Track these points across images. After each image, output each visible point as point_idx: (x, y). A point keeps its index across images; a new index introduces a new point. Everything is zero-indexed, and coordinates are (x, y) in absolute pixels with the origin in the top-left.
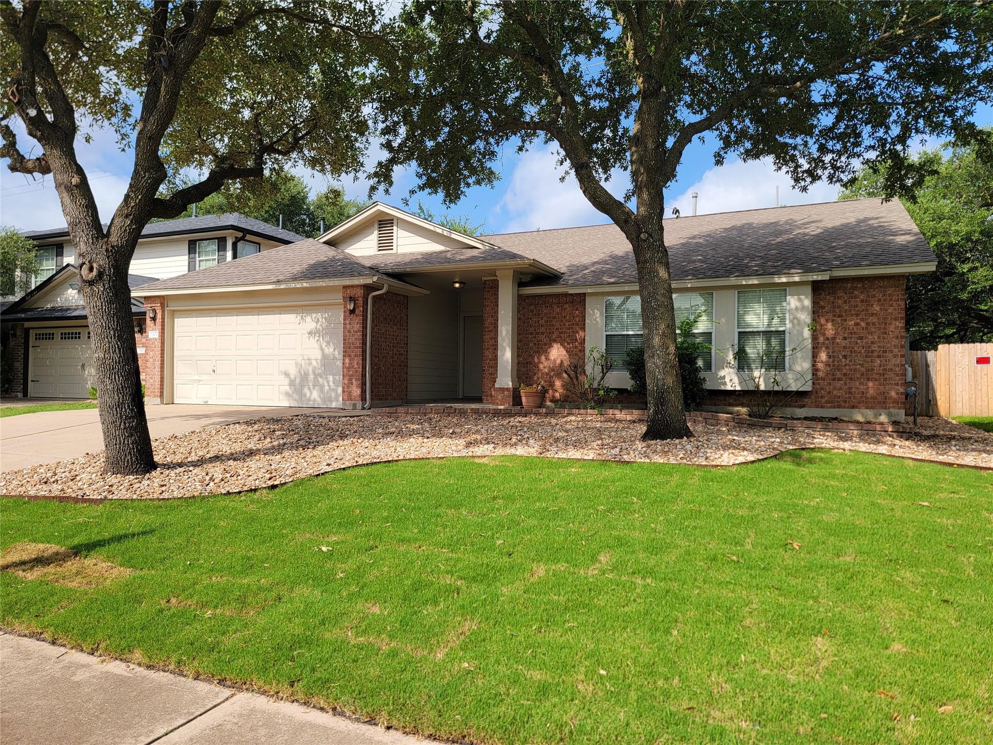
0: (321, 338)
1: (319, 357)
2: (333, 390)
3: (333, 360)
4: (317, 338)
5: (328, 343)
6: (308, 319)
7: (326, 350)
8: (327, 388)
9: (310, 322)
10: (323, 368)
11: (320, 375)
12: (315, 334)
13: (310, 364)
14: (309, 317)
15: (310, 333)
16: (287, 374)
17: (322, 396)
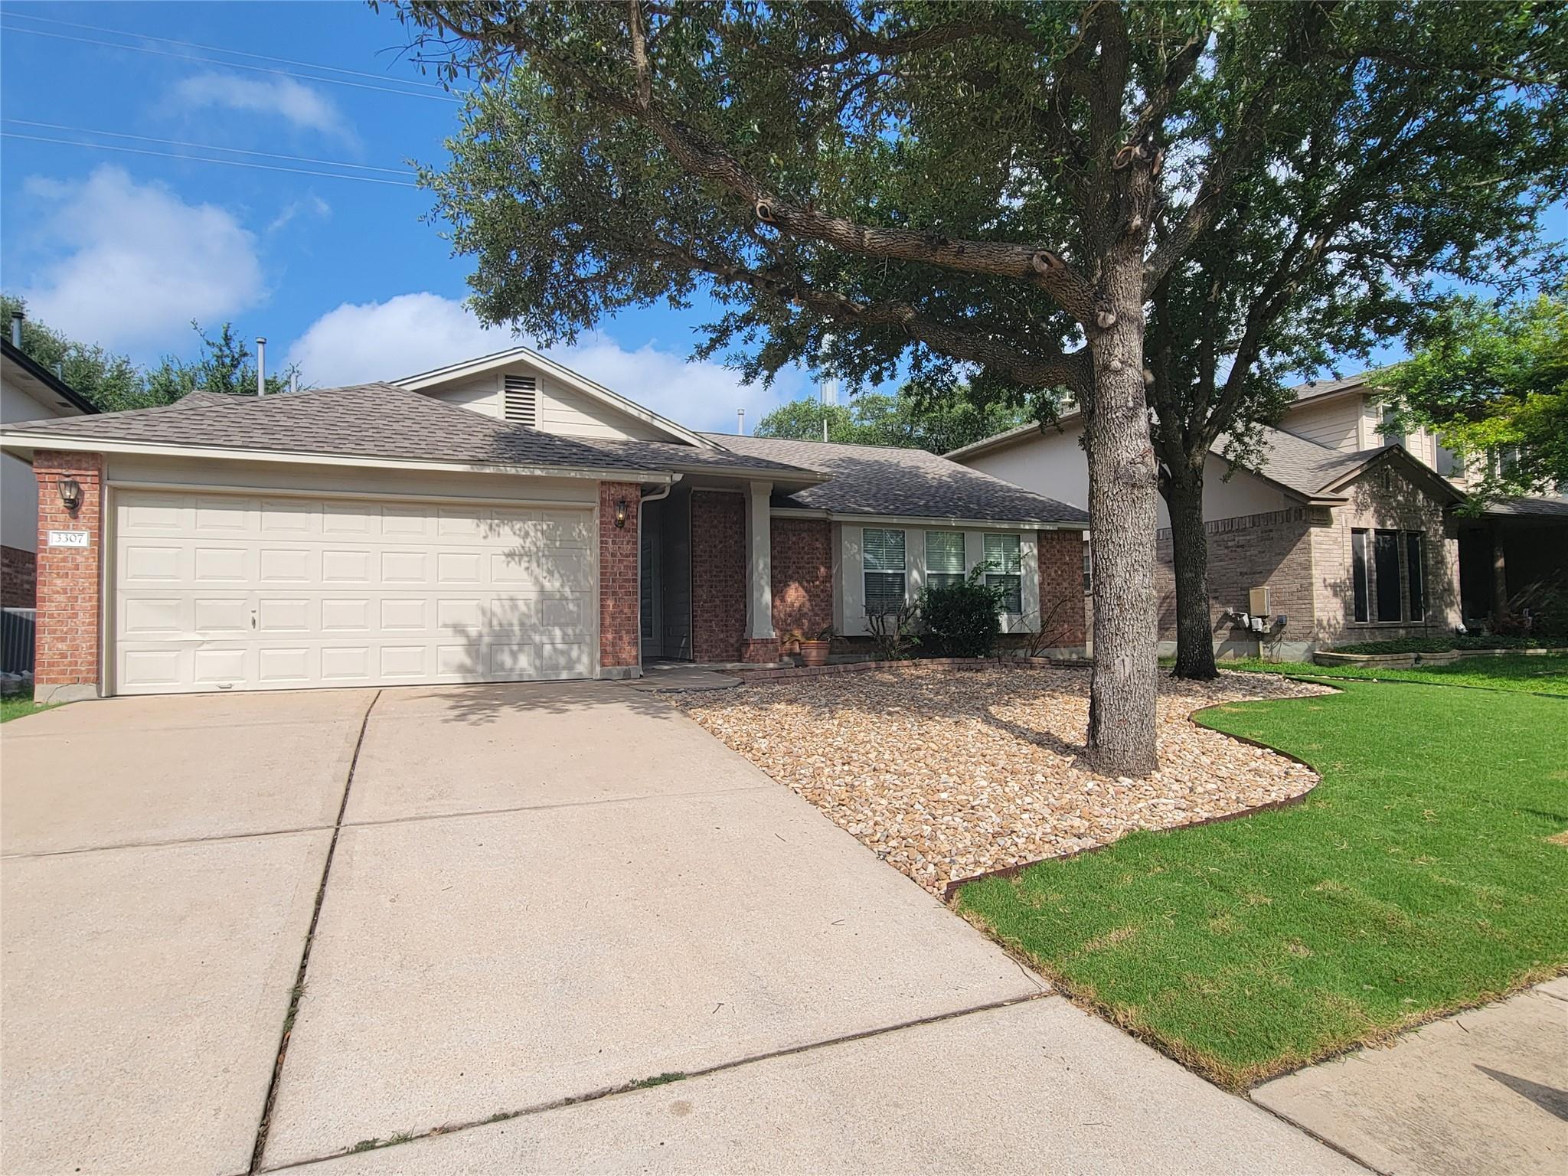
0: (535, 565)
1: (533, 596)
2: (562, 652)
3: (560, 599)
4: (524, 565)
5: (550, 572)
6: (506, 530)
7: (547, 585)
8: (548, 648)
9: (509, 536)
10: (540, 615)
11: (533, 627)
12: (521, 556)
13: (514, 607)
14: (507, 528)
15: (511, 555)
16: (459, 629)
17: (538, 663)
